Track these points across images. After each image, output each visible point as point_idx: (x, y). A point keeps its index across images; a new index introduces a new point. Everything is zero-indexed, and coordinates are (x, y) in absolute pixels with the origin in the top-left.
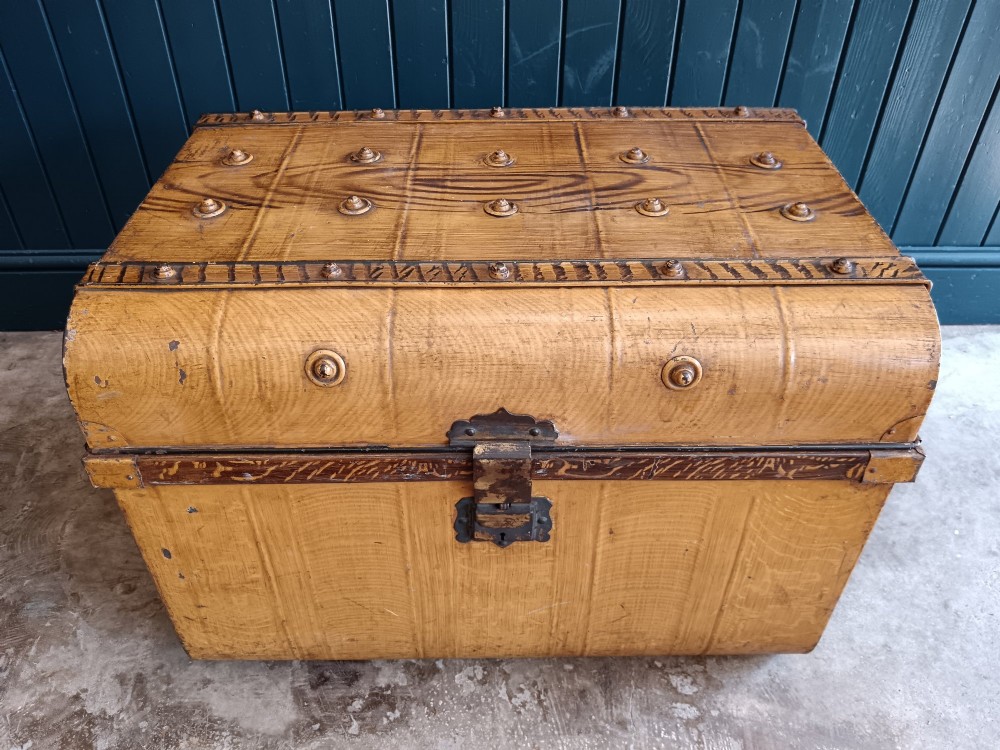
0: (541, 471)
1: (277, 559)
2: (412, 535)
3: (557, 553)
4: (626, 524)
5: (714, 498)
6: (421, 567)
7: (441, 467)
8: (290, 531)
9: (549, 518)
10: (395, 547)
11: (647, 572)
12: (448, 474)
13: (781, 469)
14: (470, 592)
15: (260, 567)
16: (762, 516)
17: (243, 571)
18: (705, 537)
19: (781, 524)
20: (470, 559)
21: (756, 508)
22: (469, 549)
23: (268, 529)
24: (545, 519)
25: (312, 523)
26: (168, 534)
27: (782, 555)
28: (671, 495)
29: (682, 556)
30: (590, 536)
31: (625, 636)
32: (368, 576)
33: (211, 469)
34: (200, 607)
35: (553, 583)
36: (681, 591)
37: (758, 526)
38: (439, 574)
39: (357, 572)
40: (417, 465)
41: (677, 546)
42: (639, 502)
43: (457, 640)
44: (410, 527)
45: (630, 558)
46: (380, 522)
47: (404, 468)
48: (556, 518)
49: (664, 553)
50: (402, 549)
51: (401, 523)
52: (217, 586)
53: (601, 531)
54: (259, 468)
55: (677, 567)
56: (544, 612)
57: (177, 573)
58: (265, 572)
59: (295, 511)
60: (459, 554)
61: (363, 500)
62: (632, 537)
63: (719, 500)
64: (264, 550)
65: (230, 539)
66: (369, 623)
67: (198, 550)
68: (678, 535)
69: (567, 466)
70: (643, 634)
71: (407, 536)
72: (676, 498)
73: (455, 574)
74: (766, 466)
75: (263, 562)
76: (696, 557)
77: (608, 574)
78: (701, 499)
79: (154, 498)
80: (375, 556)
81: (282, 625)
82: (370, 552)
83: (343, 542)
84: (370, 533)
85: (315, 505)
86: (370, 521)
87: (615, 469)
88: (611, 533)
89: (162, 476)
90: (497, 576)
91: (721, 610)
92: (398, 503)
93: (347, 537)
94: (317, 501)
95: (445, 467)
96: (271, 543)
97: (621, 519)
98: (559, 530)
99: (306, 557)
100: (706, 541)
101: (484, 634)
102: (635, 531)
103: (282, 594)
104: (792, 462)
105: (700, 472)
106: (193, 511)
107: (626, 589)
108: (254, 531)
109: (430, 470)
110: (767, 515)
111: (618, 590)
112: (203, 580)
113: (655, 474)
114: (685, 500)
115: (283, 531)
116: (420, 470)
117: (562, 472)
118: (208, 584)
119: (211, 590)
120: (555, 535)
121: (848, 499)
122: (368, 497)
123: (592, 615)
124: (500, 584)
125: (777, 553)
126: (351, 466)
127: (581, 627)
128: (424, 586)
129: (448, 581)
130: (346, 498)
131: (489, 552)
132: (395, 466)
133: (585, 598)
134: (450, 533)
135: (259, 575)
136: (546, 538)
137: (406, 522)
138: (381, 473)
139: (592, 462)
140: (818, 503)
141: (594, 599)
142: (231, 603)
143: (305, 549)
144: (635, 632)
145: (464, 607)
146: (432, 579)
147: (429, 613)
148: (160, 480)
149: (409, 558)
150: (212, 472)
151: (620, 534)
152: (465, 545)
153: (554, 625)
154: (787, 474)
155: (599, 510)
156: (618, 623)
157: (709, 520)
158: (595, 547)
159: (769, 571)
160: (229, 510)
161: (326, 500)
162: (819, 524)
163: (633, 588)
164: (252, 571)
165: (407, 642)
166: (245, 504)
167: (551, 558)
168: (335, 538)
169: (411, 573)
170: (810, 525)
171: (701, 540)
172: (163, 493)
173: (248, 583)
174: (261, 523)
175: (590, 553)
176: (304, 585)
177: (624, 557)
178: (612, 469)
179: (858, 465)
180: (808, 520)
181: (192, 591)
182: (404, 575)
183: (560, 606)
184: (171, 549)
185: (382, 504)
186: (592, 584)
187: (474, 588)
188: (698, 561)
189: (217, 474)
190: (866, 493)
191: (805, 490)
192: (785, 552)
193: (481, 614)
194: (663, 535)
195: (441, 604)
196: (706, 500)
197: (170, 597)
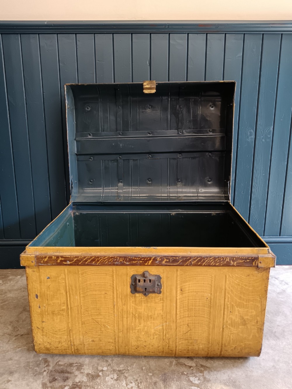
0: (157, 262)
1: (72, 300)
2: (117, 290)
3: (164, 299)
4: (186, 287)
5: (213, 276)
6: (119, 305)
7: (126, 259)
8: (78, 287)
9: (161, 283)
10: (111, 295)
11: (195, 308)
12: (129, 262)
13: (231, 262)
14: (135, 317)
15: (66, 303)
16: (230, 283)
17: (60, 305)
18: (212, 293)
19: (237, 287)
20: (135, 301)
21: (227, 280)
22: (135, 297)
23: (71, 286)
24: (159, 284)
25: (85, 284)
26: (39, 288)
27: (240, 301)
28: (199, 274)
29: (206, 301)
30: (174, 291)
31: (190, 341)
32: (101, 308)
33: (58, 259)
34: (43, 322)
35: (163, 313)
36: (207, 318)
37: (229, 288)
38: (125, 307)
39: (97, 306)
40: (119, 258)
41: (203, 296)
42: (189, 277)
43: (130, 342)
44: (116, 286)
45: (188, 302)
46: (107, 284)
47: (115, 260)
48: (163, 284)
49: (200, 299)
50: (113, 296)
51: (113, 285)
52: (50, 312)
53: (178, 289)
54: (72, 259)
55: (204, 306)
56: (161, 328)
57: (38, 306)
58: (67, 305)
59: (80, 279)
60: (132, 299)
61: (102, 275)
62: (189, 292)
63: (215, 276)
64: (68, 296)
65: (58, 290)
66: (100, 332)
67: (47, 294)
68: (203, 292)
69: (165, 260)
70: (197, 340)
71: (115, 290)
72: (201, 275)
73: (130, 308)
74: (227, 260)
75: (67, 301)
76: (211, 302)
77: (182, 309)
78: (209, 276)
79: (38, 272)
80: (104, 299)
81: (69, 332)
82: (103, 297)
83: (94, 293)
84: (103, 289)
85: (87, 276)
86: (103, 284)
87: (180, 261)
88: (181, 290)
89: (42, 262)
90: (144, 309)
91: (223, 329)
92: (113, 276)
93: (96, 291)
94: (88, 275)
95: (128, 259)
96: (71, 292)
97: (184, 284)
98: (164, 289)
99: (82, 299)
100: (213, 294)
101: (140, 339)
102: (189, 290)
103: (71, 316)
104: (234, 259)
105: (207, 262)
106: (49, 278)
107: (188, 317)
108: (66, 287)
109: (123, 261)
110: (231, 283)
111: (186, 317)
112: (46, 309)
113: (193, 263)
114: (204, 276)
115: (76, 287)
116: (120, 261)
117: (164, 262)
118: (47, 311)
119: (48, 314)
120: (163, 291)
121: (256, 276)
122: (104, 273)
123: (177, 330)
124: (145, 313)
125: (238, 300)
126: (99, 259)
127: (174, 336)
128: (120, 313)
129: (127, 312)
130: (97, 273)
131: (141, 298)
132: (113, 258)
133: (175, 321)
134: (129, 290)
135: (65, 307)
136: (160, 293)
137: (115, 284)
138: (109, 262)
139: (173, 258)
140: (247, 278)
141: (178, 321)
142: (54, 320)
143: (82, 295)
144: (194, 339)
145: (132, 324)
146: (122, 310)
147: (121, 327)
148: (41, 263)
149: (115, 300)
150: (57, 260)
151: (184, 291)
152: (134, 295)
153: (164, 335)
154: (234, 264)
155: (177, 281)
156: (187, 334)
157: (213, 285)
158: (176, 297)
159: (237, 309)
160: (60, 278)
161: (90, 274)
162: (249, 287)
163: (191, 316)
164: (63, 305)
165: (112, 343)
166: (65, 275)
167: (162, 302)
168: (92, 291)
169: (115, 307)
170: (246, 287)
171: (211, 294)
172: (41, 270)
173: (61, 311)
174: (69, 284)
175: (175, 299)
176: (79, 312)
177: (186, 301)
178: (179, 261)
179: (255, 260)
180: (245, 285)
181: (42, 314)
182: (113, 308)
183: (166, 325)
184: (38, 295)
185: (108, 277)
186: (176, 314)
187: (137, 315)
188: (212, 304)
189: (59, 261)
190: (262, 274)
191: (242, 272)
192: (240, 300)
193: (139, 328)
194: (198, 292)
195: (125, 323)
196: (211, 277)
197: (34, 316)
